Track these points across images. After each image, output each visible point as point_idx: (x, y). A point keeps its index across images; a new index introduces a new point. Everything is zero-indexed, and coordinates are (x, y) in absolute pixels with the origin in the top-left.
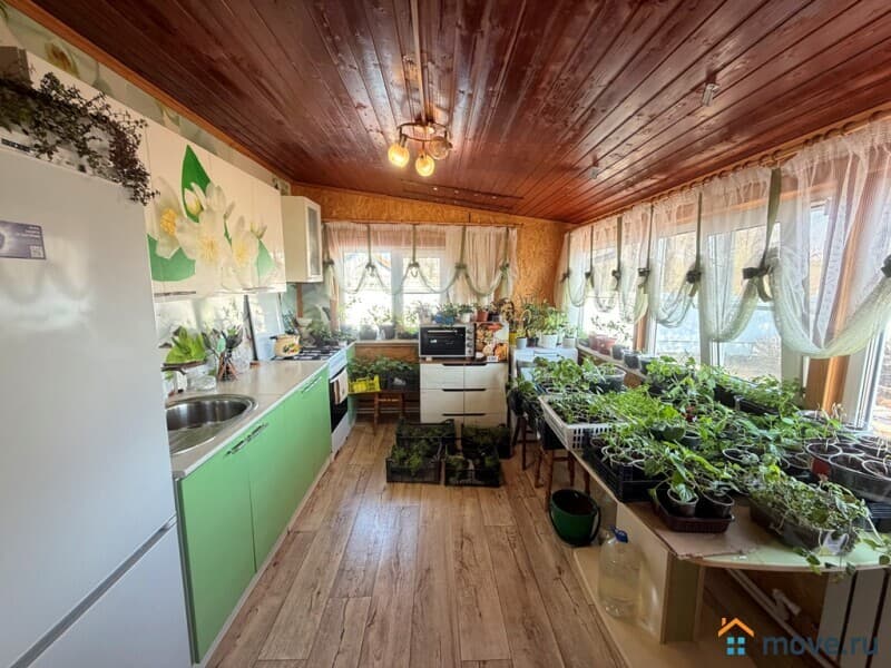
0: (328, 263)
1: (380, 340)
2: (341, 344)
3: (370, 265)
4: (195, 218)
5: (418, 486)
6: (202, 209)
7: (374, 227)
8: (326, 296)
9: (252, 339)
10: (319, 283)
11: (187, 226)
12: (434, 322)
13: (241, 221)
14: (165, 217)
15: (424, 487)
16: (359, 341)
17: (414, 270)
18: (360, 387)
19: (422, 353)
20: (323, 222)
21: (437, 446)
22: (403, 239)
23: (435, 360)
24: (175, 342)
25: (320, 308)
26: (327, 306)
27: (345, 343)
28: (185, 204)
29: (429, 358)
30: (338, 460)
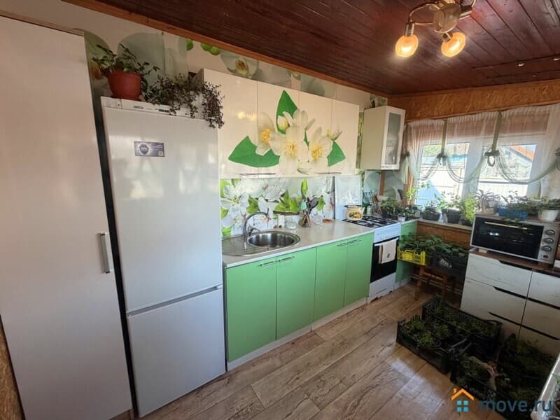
0: (405, 155)
1: (441, 221)
2: (400, 219)
3: (442, 156)
4: (283, 132)
5: (423, 362)
6: (289, 125)
7: (452, 120)
8: (400, 181)
9: (333, 205)
10: (395, 171)
11: (277, 137)
12: (497, 214)
13: (320, 130)
14: (263, 133)
15: (427, 365)
16: (421, 220)
17: (492, 159)
18: (408, 256)
19: (473, 244)
20: (406, 123)
21: (461, 339)
22: (484, 128)
23: (490, 254)
24: (281, 200)
25: (396, 190)
26: (402, 188)
27: (403, 219)
28: (277, 125)
29: (483, 250)
30: (374, 304)
